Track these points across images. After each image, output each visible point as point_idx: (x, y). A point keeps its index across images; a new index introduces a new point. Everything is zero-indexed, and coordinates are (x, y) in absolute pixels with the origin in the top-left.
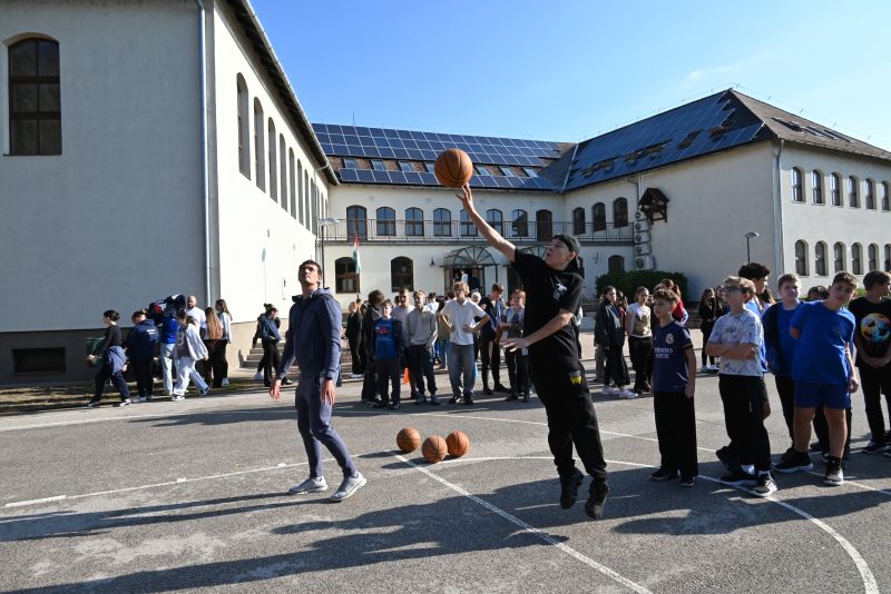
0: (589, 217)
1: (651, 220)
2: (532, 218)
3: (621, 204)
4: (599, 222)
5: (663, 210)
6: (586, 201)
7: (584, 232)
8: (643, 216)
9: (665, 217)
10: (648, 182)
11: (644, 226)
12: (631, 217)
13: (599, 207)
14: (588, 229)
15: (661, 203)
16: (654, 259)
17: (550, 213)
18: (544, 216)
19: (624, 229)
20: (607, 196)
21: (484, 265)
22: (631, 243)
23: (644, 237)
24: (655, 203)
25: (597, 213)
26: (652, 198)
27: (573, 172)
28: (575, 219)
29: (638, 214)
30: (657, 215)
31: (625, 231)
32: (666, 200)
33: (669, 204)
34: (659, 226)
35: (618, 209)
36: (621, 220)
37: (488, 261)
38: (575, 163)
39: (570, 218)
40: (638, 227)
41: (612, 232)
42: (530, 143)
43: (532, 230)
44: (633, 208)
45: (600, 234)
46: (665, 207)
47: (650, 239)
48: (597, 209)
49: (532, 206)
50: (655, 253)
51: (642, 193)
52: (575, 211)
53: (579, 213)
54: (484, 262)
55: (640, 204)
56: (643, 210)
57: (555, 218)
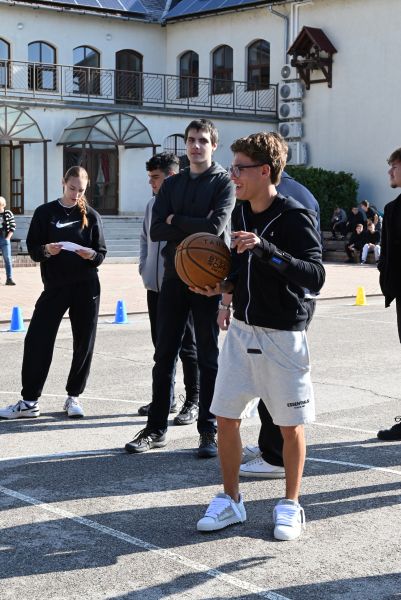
0: (205, 70)
1: (306, 82)
2: (108, 63)
3: (259, 50)
4: (222, 80)
5: (326, 66)
6: (202, 39)
7: (195, 93)
8: (294, 73)
9: (329, 79)
11: (295, 90)
12: (275, 76)
13: (224, 53)
14: (204, 89)
15: (324, 54)
16: (307, 148)
17: (140, 57)
18: (129, 61)
19: (263, 93)
20: (238, 33)
21: (23, 142)
22: (273, 119)
23: (294, 110)
24: (314, 53)
25: (219, 63)
26: (310, 43)
28: (182, 70)
29: (285, 72)
30: (316, 75)
31: (265, 97)
32: (332, 50)
33: (336, 57)
34: (318, 91)
35: (254, 58)
36: (259, 78)
37: (33, 134)
39: (173, 68)
40: (285, 92)
41: (242, 97)
43: (108, 85)
44: (278, 60)
45: (223, 100)
46: (329, 62)
47: (303, 115)
48: (219, 56)
49: (110, 42)
50: (310, 138)
51: (294, 35)
52: (183, 57)
53: (190, 60)
54: (23, 136)
55: (290, 53)
56: (294, 63)
57: (147, 66)
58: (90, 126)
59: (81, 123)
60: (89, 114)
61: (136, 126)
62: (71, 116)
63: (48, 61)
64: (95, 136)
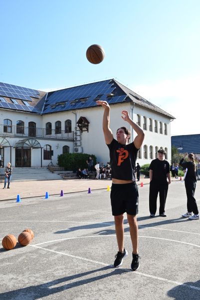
0: (53, 127)
1: (82, 131)
2: (26, 125)
3: (68, 123)
4: (58, 130)
5: (87, 127)
6: (53, 119)
7: (51, 134)
8: (78, 129)
9: (88, 130)
10: (81, 113)
11: (79, 133)
12: (73, 129)
13: (59, 123)
14: (53, 132)
15: (86, 124)
16: (82, 148)
17: (35, 124)
18: (32, 125)
19: (70, 134)
20: (62, 118)
21: (4, 147)
22: (73, 141)
23: (78, 138)
24: (84, 123)
25: (57, 125)
26: (82, 121)
27: (46, 106)
28: (47, 127)
29: (76, 128)
30: (84, 129)
32: (88, 123)
33: (89, 124)
34: (85, 133)
35: (67, 124)
36: (68, 129)
37: (7, 144)
38: (47, 101)
39: (44, 127)
40: (76, 134)
41: (65, 135)
42: (25, 89)
43: (26, 131)
44: (74, 125)
45: (59, 135)
46: (88, 126)
47: (81, 139)
48: (57, 124)
49: (27, 120)
50: (83, 146)
51: (78, 119)
52: (47, 124)
53: (49, 125)
54: (4, 145)
55: (77, 123)
56: (78, 126)
57: (37, 126)
58: (23, 142)
59: (20, 142)
60: (22, 139)
61: (36, 142)
62: (18, 140)
63: (9, 124)
64: (25, 145)
